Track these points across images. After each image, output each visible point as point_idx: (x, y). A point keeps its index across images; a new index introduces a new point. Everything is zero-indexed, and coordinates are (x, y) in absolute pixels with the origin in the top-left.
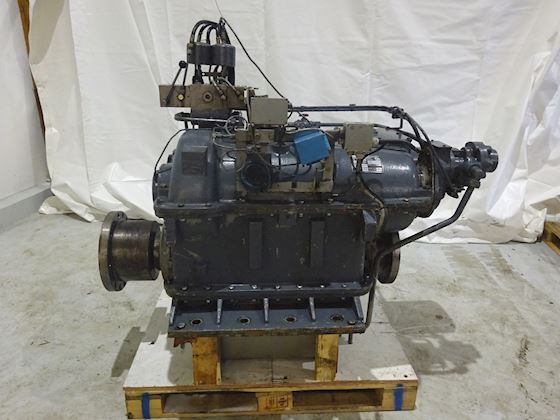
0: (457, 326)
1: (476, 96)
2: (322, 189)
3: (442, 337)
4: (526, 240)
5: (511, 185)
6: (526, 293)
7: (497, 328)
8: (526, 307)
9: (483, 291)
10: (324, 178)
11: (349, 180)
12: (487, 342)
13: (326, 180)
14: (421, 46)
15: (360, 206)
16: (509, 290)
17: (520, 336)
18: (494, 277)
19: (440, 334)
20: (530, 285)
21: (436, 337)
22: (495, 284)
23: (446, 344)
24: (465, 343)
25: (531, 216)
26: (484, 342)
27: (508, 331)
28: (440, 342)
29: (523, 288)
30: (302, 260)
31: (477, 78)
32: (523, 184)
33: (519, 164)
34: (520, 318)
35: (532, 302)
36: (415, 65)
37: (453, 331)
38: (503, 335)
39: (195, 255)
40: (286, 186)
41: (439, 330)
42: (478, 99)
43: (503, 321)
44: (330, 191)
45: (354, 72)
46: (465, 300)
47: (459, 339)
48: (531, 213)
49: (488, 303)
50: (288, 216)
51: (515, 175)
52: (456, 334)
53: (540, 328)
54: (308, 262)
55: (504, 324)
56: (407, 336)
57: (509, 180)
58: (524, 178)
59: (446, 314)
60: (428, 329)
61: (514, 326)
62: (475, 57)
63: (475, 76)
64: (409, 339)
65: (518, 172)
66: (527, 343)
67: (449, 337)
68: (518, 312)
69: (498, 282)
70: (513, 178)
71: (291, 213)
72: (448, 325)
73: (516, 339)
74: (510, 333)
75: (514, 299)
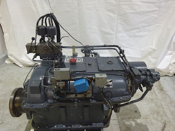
0: (142, 116)
1: (156, 23)
2: (88, 96)
3: (136, 121)
4: (169, 75)
5: (166, 57)
6: (167, 101)
7: (155, 117)
8: (167, 107)
9: (152, 99)
10: (88, 92)
11: (98, 91)
12: (151, 123)
13: (89, 93)
14: (136, 4)
15: (102, 103)
16: (162, 99)
17: (163, 121)
18: (157, 93)
19: (135, 120)
20: (169, 97)
21: (134, 121)
22: (157, 96)
23: (137, 124)
24: (144, 124)
25: (172, 67)
26: (150, 124)
27: (159, 118)
28: (135, 124)
29: (166, 97)
30: (81, 117)
31: (157, 16)
32: (170, 56)
33: (170, 49)
34: (164, 112)
35: (169, 105)
36: (134, 12)
37: (140, 118)
38: (157, 120)
39: (41, 117)
40: (73, 96)
41: (135, 118)
42: (157, 24)
43: (158, 113)
44: (90, 97)
45: (111, 14)
46: (146, 104)
47: (142, 122)
48: (172, 66)
49: (153, 105)
50: (74, 107)
51: (168, 53)
52: (141, 120)
53: (171, 117)
54: (83, 118)
55: (158, 115)
56: (124, 120)
57: (166, 55)
58: (171, 54)
59: (138, 110)
60: (131, 117)
61: (162, 116)
62: (157, 9)
63: (156, 16)
64: (124, 122)
65: (169, 52)
66: (165, 124)
67: (139, 121)
68: (164, 109)
69: (158, 95)
70: (167, 54)
71: (75, 105)
72: (138, 115)
73: (162, 122)
74: (159, 119)
75: (163, 103)
